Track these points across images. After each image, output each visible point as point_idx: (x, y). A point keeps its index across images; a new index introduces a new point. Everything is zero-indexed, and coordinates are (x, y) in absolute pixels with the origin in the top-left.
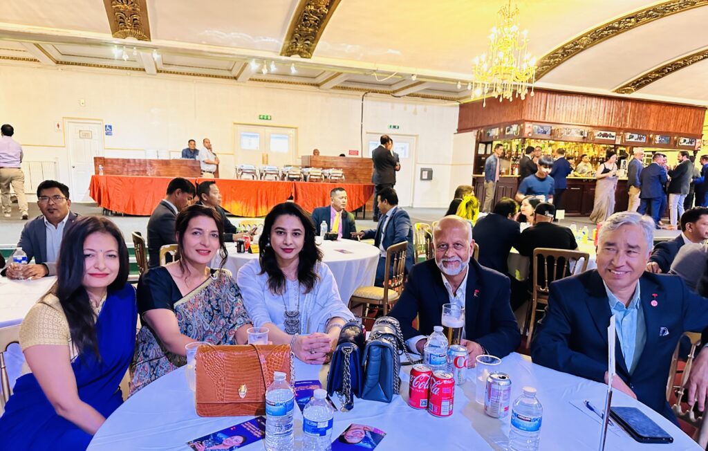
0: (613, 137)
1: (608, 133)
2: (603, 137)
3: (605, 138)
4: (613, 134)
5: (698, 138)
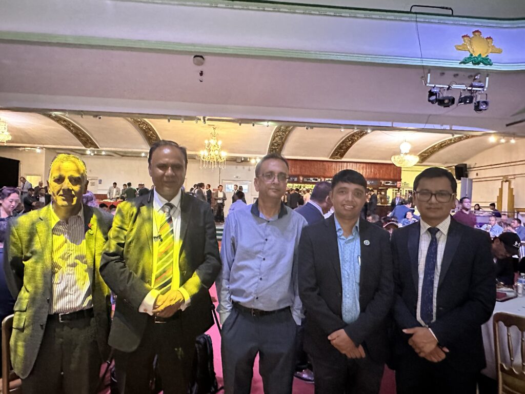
5: (399, 181)
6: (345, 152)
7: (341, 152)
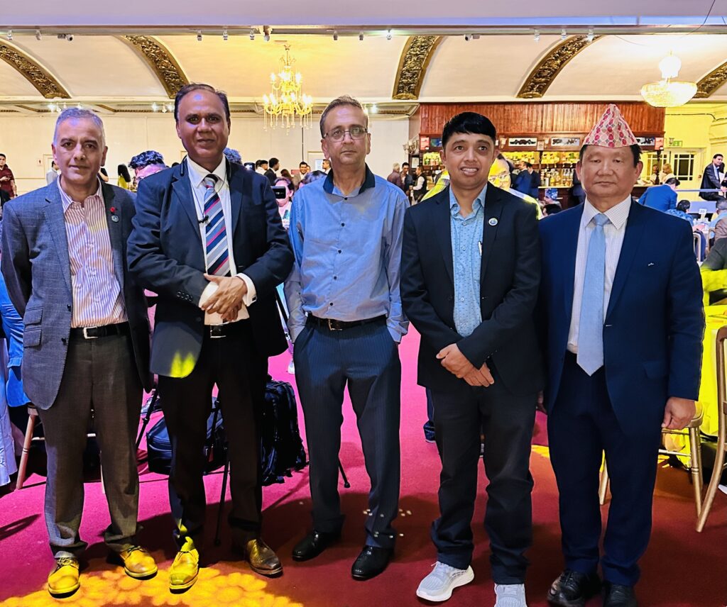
0: (533, 143)
1: (527, 139)
2: (520, 144)
3: (523, 145)
4: (534, 140)
5: (659, 137)
6: (548, 83)
7: (540, 82)
